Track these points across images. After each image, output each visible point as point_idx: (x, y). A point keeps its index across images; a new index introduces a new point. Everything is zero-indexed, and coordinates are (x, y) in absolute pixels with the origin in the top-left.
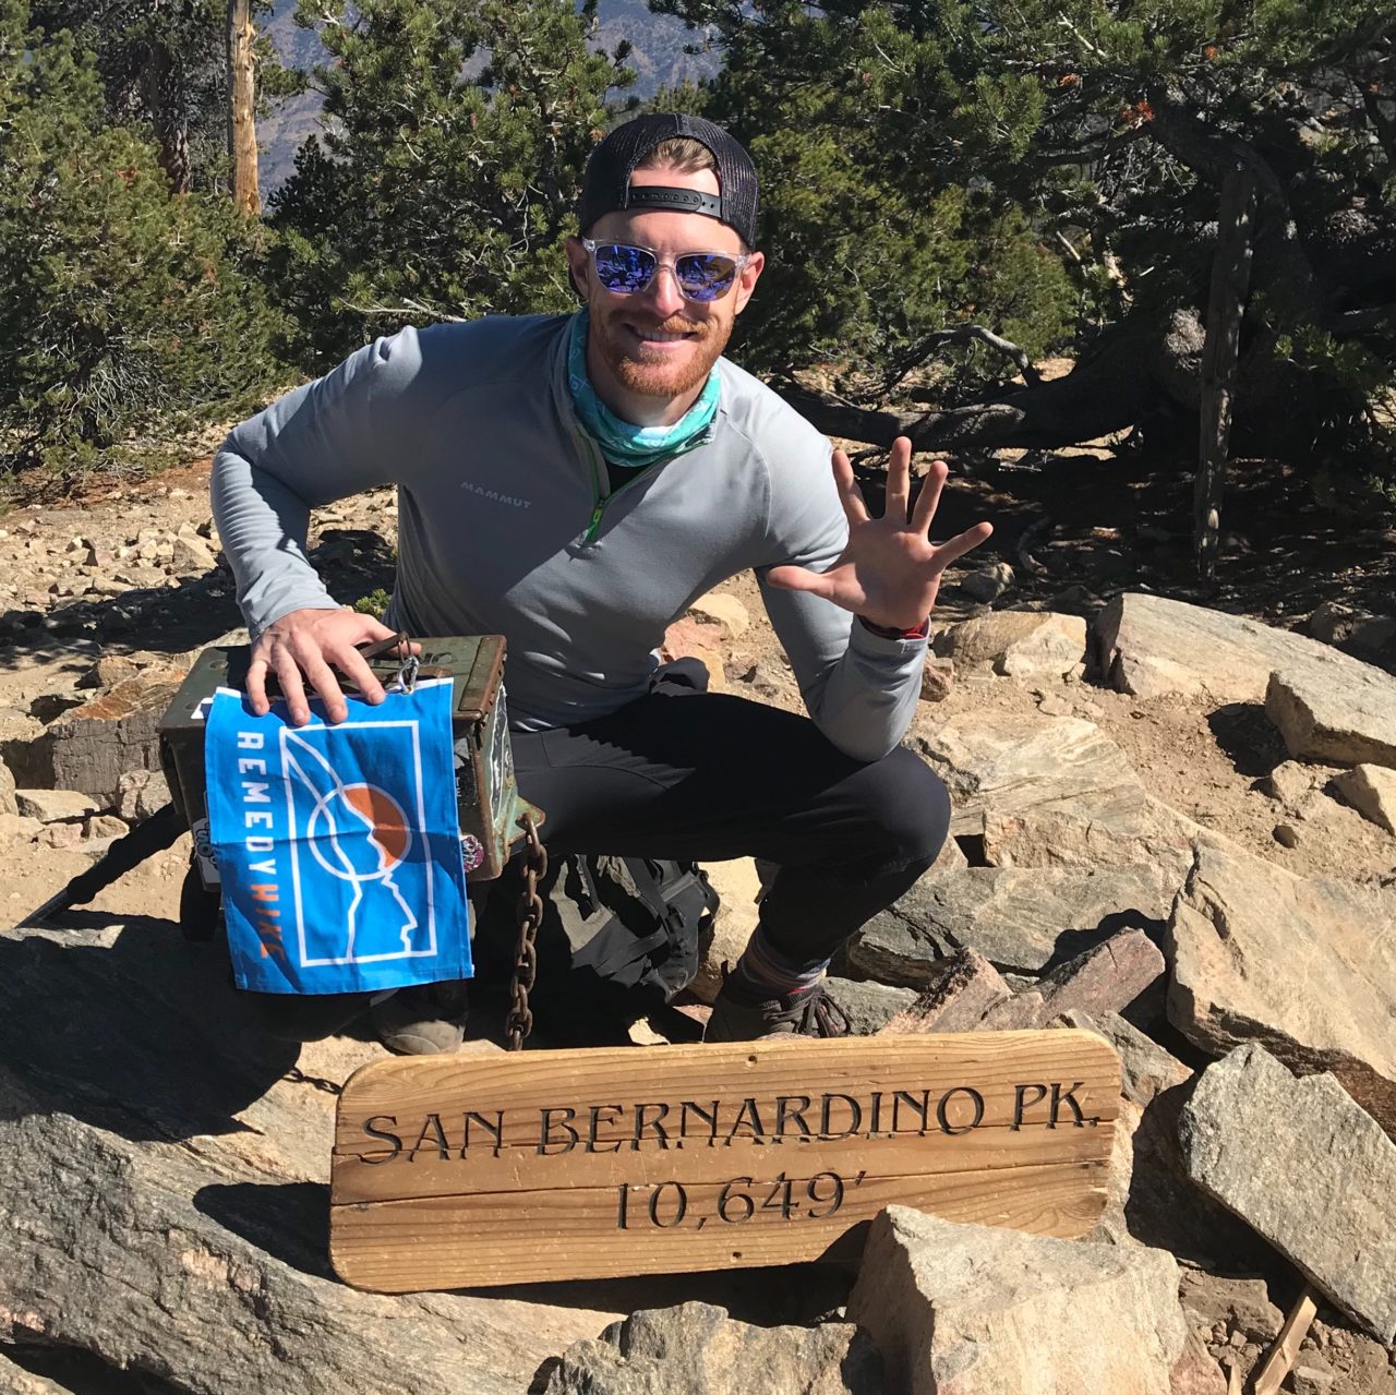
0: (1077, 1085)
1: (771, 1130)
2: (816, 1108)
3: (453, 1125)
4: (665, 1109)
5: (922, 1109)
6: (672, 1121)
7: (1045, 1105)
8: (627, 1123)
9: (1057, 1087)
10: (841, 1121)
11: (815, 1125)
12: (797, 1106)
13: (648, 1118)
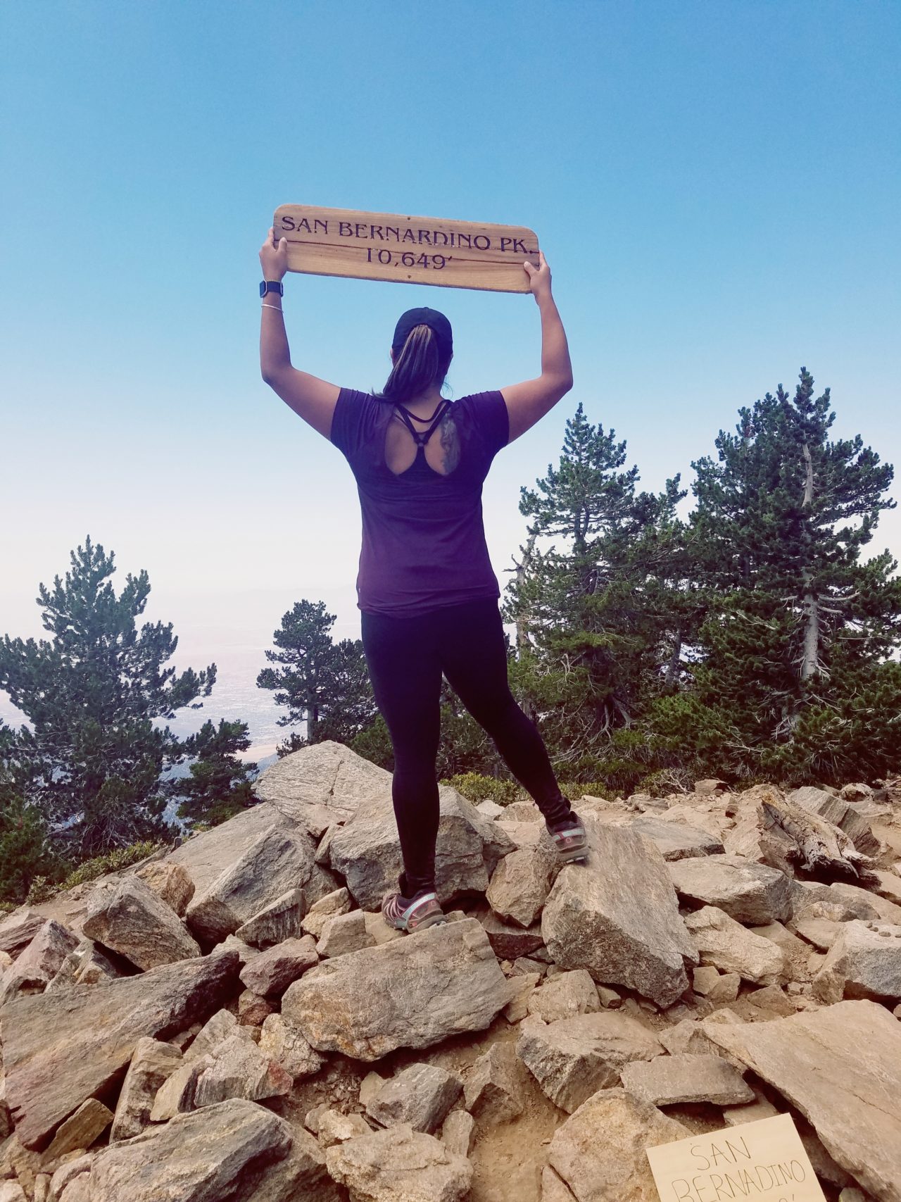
1: (417, 240)
2: (433, 235)
3: (311, 223)
4: (381, 228)
5: (469, 240)
6: (383, 232)
7: (512, 245)
8: (369, 230)
9: (515, 240)
10: (441, 239)
11: (432, 240)
12: (426, 233)
13: (375, 229)
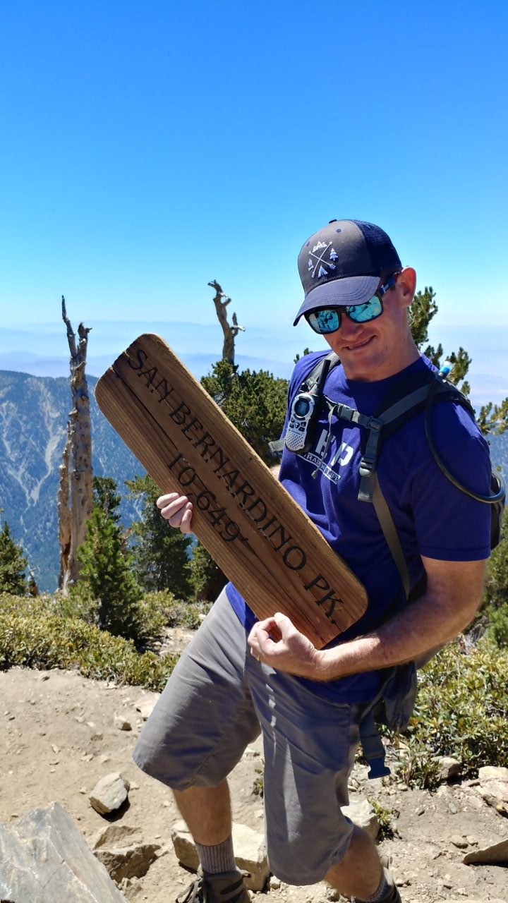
0: (340, 601)
1: (234, 489)
3: (158, 377)
4: (213, 443)
5: (284, 541)
6: (212, 450)
9: (333, 592)
10: (256, 513)
11: (248, 504)
12: (249, 491)
13: (208, 441)
